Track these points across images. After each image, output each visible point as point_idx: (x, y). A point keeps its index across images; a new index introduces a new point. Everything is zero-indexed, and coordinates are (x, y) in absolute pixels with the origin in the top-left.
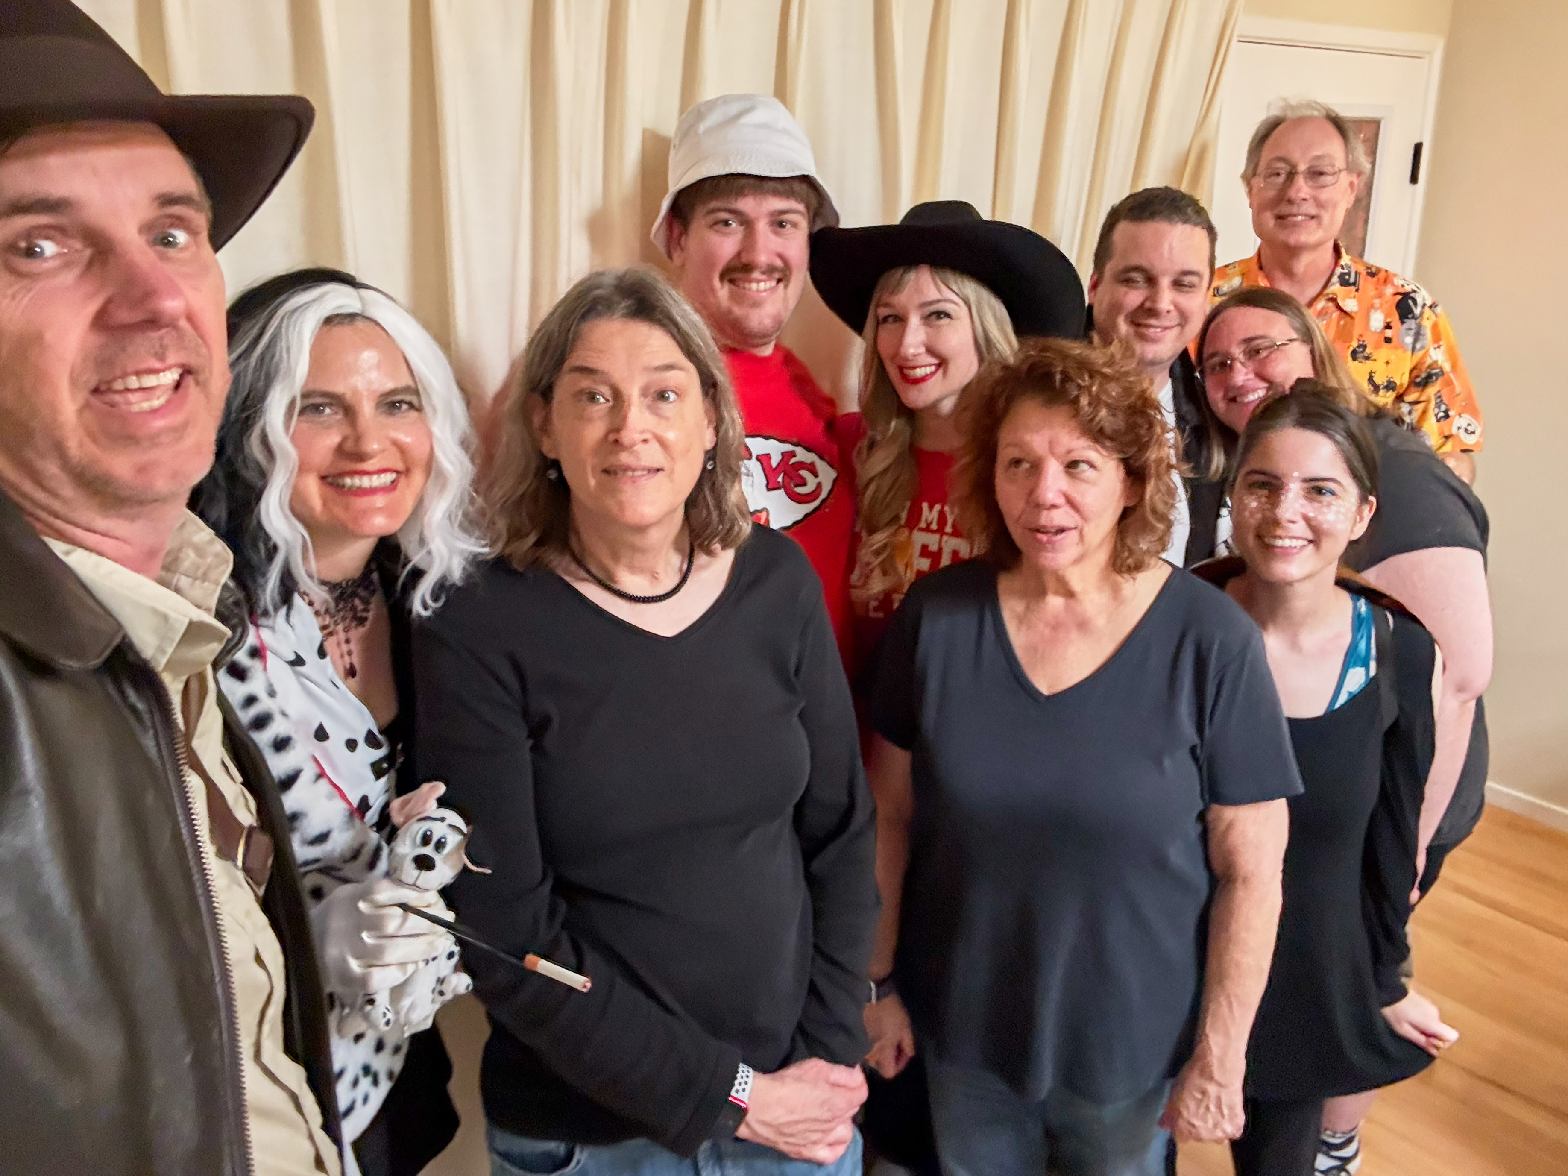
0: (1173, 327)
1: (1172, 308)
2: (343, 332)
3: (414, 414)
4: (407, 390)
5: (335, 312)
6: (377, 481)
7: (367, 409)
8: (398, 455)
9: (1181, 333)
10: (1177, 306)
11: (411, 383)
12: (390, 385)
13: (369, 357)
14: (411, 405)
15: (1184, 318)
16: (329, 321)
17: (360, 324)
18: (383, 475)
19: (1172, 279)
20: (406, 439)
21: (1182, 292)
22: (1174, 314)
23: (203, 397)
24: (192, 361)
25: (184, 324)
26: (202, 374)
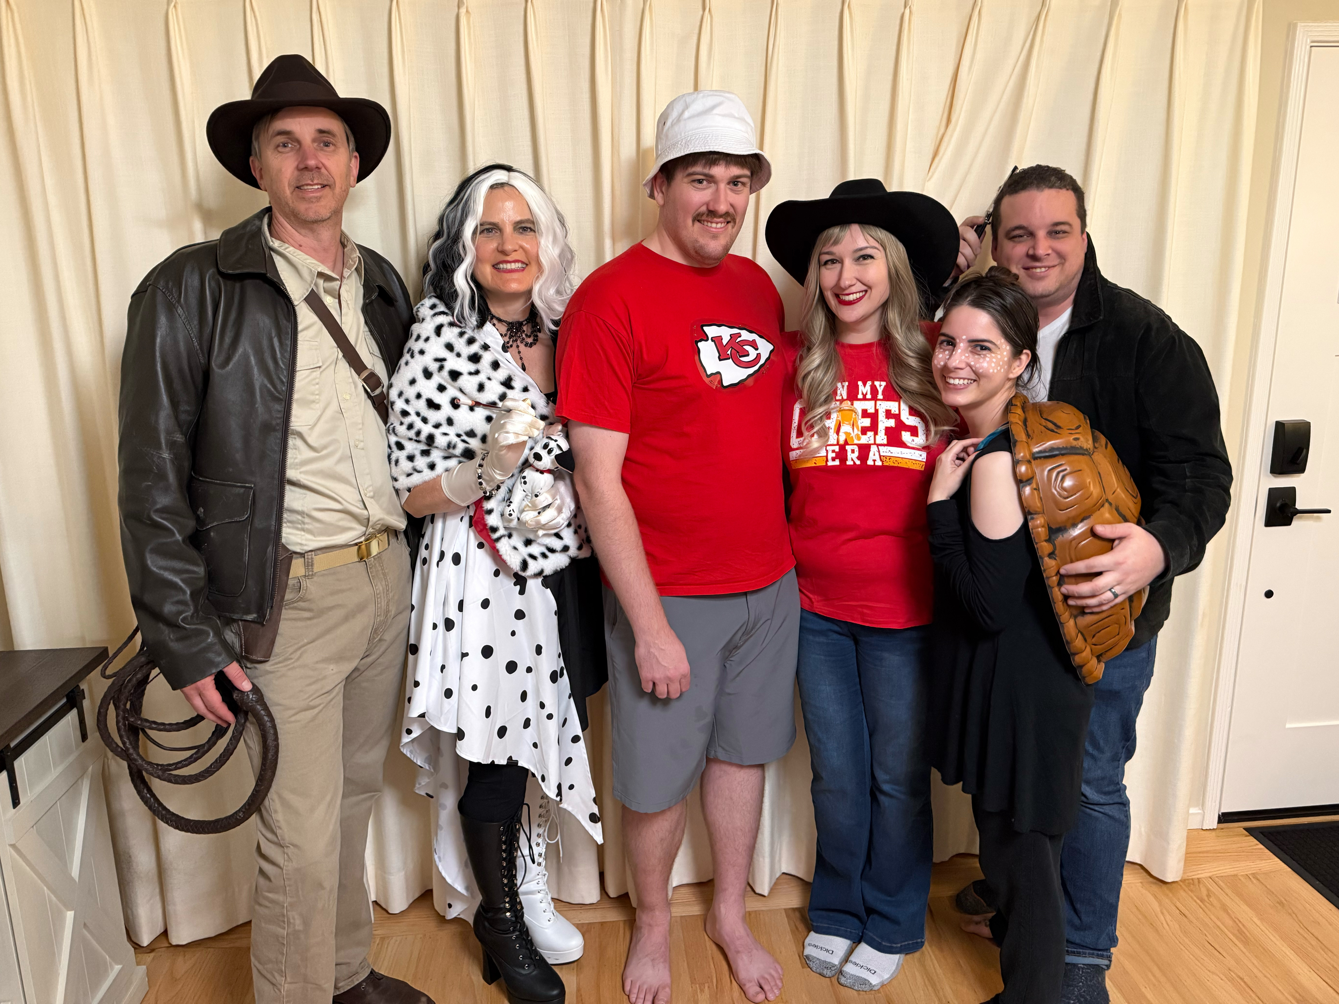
0: (1054, 266)
1: (1050, 252)
2: (499, 192)
3: (532, 233)
4: (528, 221)
5: (495, 182)
6: (513, 266)
7: (508, 229)
8: (524, 253)
9: (1062, 269)
10: (1054, 250)
11: (530, 217)
12: (518, 219)
13: (509, 205)
14: (531, 230)
15: (1062, 257)
16: (492, 187)
17: (506, 188)
18: (517, 264)
19: (1047, 230)
20: (527, 246)
21: (1058, 238)
22: (1053, 255)
23: (331, 193)
24: (325, 183)
25: (323, 170)
26: (332, 187)
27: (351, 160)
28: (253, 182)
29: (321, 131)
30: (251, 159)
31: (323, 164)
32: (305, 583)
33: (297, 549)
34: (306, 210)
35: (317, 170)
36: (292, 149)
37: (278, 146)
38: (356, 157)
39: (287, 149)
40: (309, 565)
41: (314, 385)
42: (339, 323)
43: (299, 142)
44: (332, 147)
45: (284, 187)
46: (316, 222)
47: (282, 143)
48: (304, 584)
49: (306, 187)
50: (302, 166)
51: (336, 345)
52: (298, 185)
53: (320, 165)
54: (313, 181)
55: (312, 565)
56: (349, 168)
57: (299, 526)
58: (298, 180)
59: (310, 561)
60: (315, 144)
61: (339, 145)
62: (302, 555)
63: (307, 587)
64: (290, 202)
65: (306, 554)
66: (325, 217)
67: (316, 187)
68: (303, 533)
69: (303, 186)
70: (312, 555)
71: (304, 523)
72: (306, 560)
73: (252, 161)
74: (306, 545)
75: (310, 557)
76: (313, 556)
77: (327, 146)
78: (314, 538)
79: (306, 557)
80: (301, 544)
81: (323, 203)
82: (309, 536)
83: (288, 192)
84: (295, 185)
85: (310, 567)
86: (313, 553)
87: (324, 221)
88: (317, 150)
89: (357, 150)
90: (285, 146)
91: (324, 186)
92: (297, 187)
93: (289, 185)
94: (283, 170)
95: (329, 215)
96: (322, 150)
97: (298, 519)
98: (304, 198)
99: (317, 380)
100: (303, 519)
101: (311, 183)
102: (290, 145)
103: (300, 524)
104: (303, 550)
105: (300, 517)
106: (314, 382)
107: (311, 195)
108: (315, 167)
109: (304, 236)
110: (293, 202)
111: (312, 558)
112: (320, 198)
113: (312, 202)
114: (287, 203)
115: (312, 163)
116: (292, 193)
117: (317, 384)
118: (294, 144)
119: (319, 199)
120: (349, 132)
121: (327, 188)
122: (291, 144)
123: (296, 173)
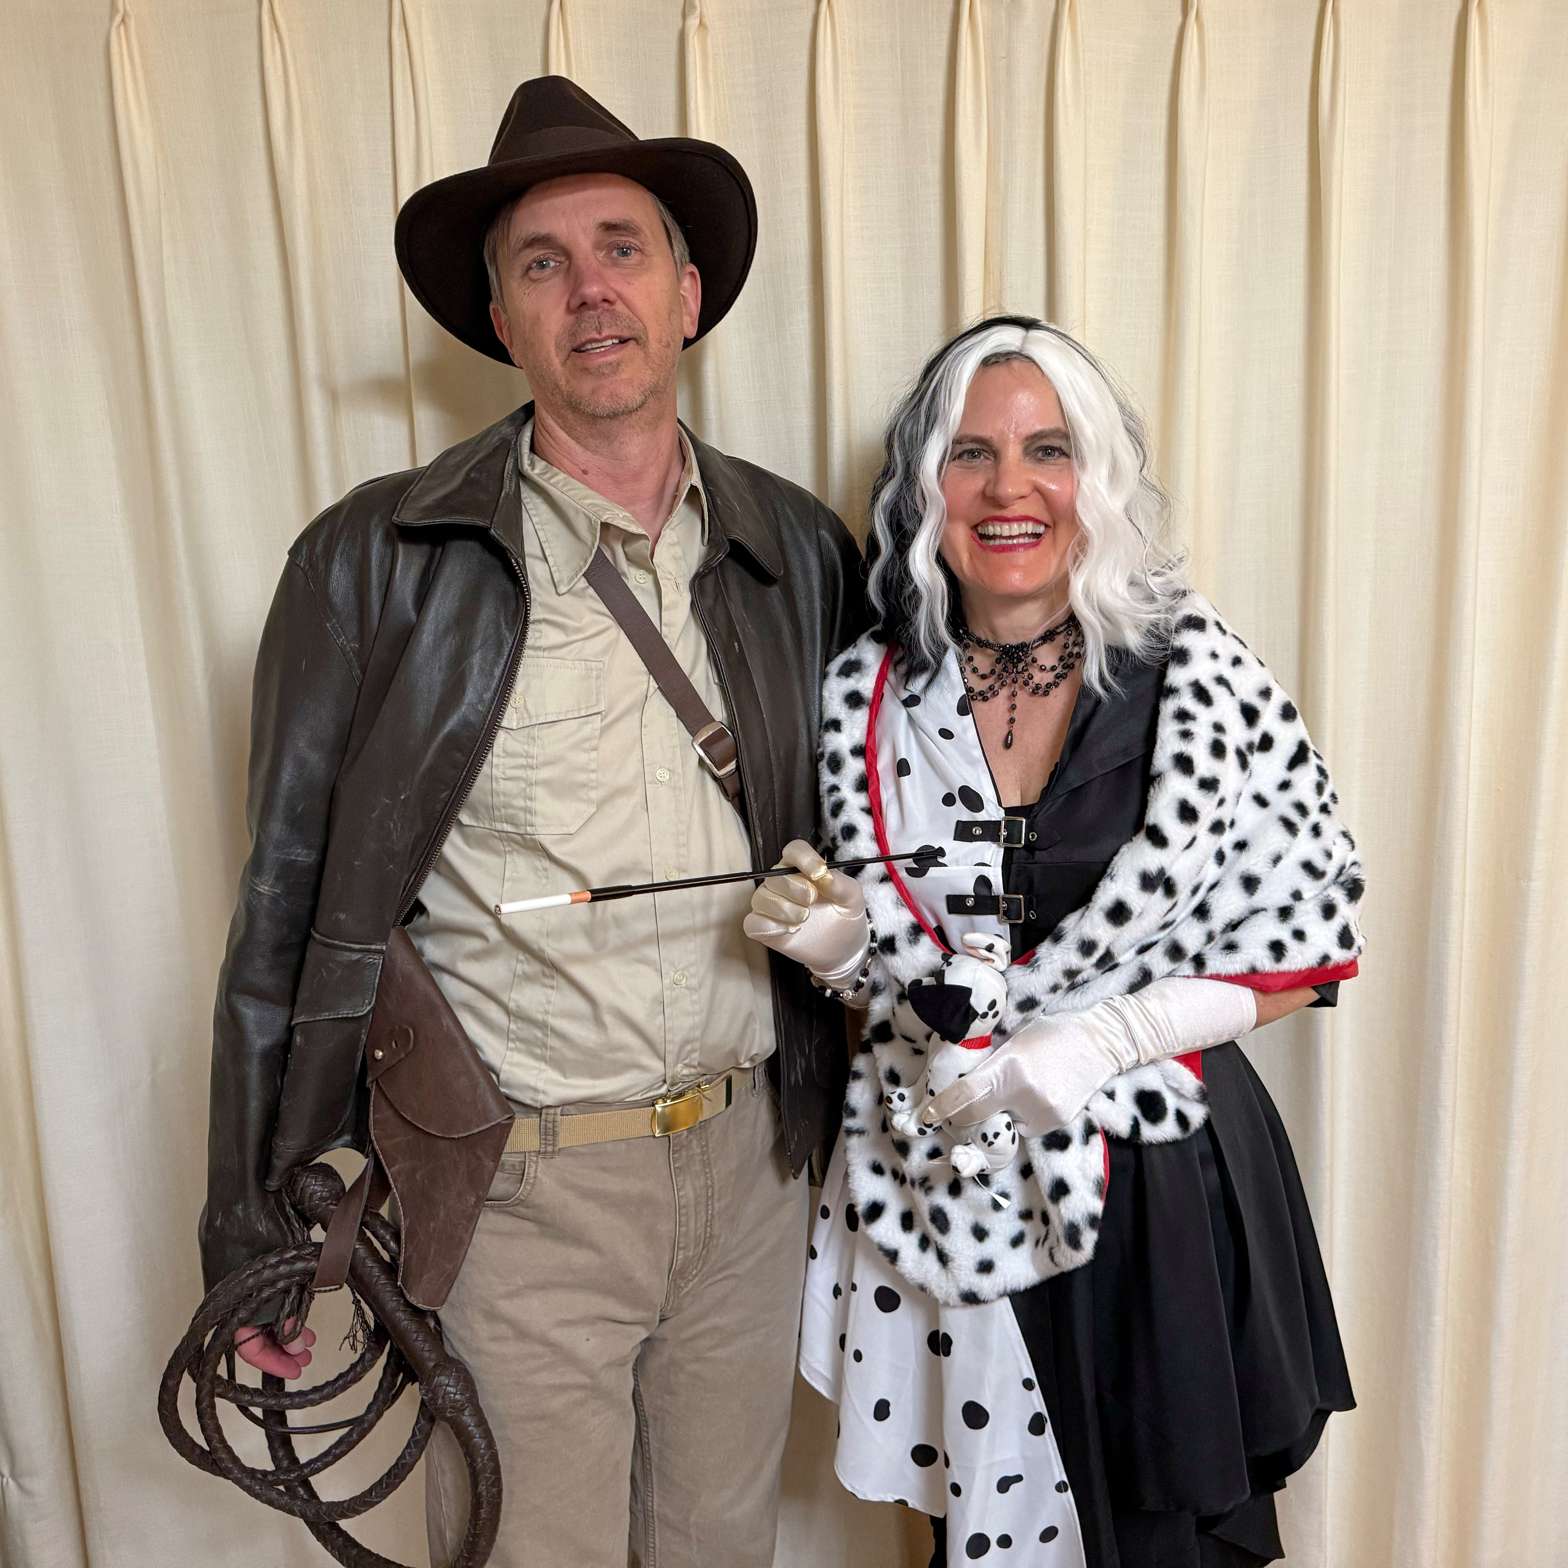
2: (1000, 374)
3: (1064, 460)
4: (1056, 433)
5: (995, 355)
6: (1016, 530)
7: (1011, 453)
11: (1061, 426)
12: (1038, 427)
13: (1022, 399)
14: (1062, 452)
16: (988, 364)
17: (1017, 364)
18: (1024, 524)
23: (641, 354)
24: (626, 334)
25: (619, 307)
26: (641, 341)
27: (679, 280)
28: (501, 354)
29: (609, 227)
30: (491, 307)
31: (620, 296)
32: (532, 1170)
33: (526, 1097)
34: (593, 392)
35: (606, 305)
36: (556, 270)
37: (529, 268)
38: (692, 274)
39: (547, 272)
40: (549, 1133)
41: (586, 751)
42: (657, 624)
43: (567, 254)
44: (635, 257)
45: (548, 352)
46: (614, 416)
47: (535, 261)
48: (530, 1171)
49: (589, 347)
50: (575, 303)
51: (645, 669)
52: (575, 345)
53: (612, 296)
54: (600, 333)
55: (555, 1134)
56: (678, 300)
57: (538, 1051)
58: (573, 335)
59: (550, 1125)
60: (601, 255)
61: (650, 249)
62: (538, 1111)
63: (535, 1177)
64: (563, 383)
65: (544, 1111)
66: (633, 405)
67: (609, 342)
68: (543, 1066)
69: (584, 344)
70: (555, 1114)
71: (545, 1046)
72: (543, 1123)
73: (494, 309)
74: (544, 1092)
75: (550, 1118)
76: (559, 1118)
77: (625, 254)
78: (562, 1079)
79: (543, 1117)
80: (535, 1090)
81: (625, 374)
82: (553, 1074)
83: (556, 362)
84: (569, 346)
85: (549, 1138)
86: (559, 1110)
87: (631, 412)
88: (605, 265)
89: (693, 261)
90: (541, 264)
91: (623, 341)
92: (575, 350)
93: (558, 346)
94: (542, 317)
95: (639, 399)
96: (615, 264)
97: (537, 1038)
98: (586, 369)
99: (594, 742)
100: (545, 1039)
101: (597, 336)
102: (552, 264)
103: (539, 1047)
104: (536, 1101)
105: (539, 1034)
106: (587, 745)
107: (602, 360)
108: (600, 298)
109: (595, 452)
110: (568, 382)
111: (554, 1121)
112: (618, 364)
113: (603, 374)
114: (557, 386)
115: (593, 290)
116: (564, 364)
117: (595, 749)
118: (558, 259)
119: (616, 367)
120: (669, 221)
121: (631, 344)
122: (554, 260)
123: (571, 318)
